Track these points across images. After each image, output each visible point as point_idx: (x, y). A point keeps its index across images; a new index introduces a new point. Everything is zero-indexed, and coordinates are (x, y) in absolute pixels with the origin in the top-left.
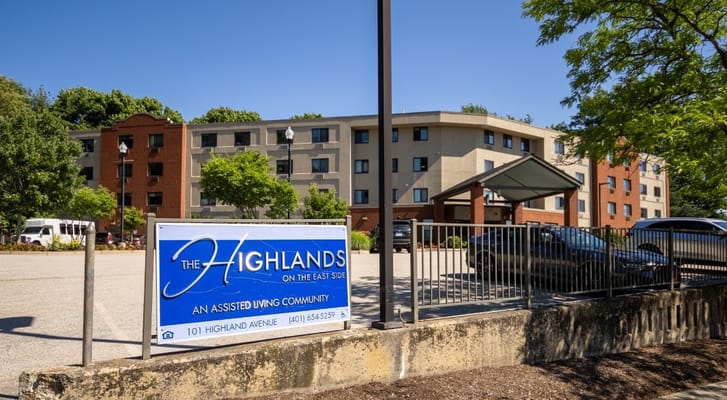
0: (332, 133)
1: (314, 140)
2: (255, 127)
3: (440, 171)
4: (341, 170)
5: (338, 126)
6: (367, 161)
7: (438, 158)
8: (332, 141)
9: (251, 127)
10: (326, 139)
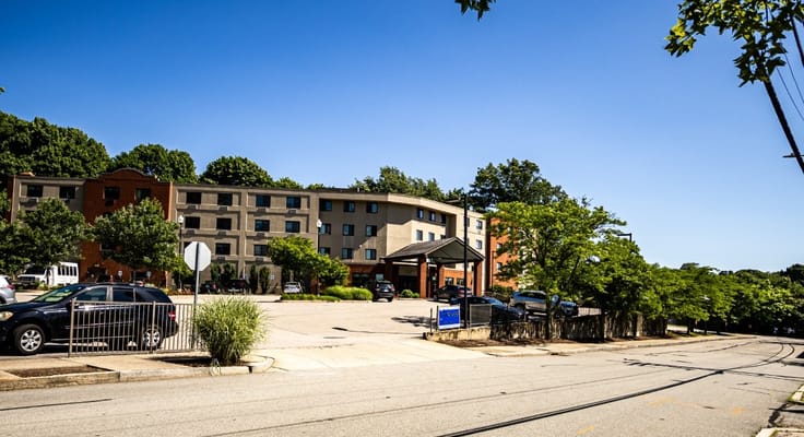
0: (304, 201)
1: (288, 206)
2: (237, 190)
3: (385, 237)
4: (310, 230)
5: (308, 197)
6: (330, 225)
7: (384, 225)
8: (304, 208)
9: (233, 190)
10: (299, 206)
